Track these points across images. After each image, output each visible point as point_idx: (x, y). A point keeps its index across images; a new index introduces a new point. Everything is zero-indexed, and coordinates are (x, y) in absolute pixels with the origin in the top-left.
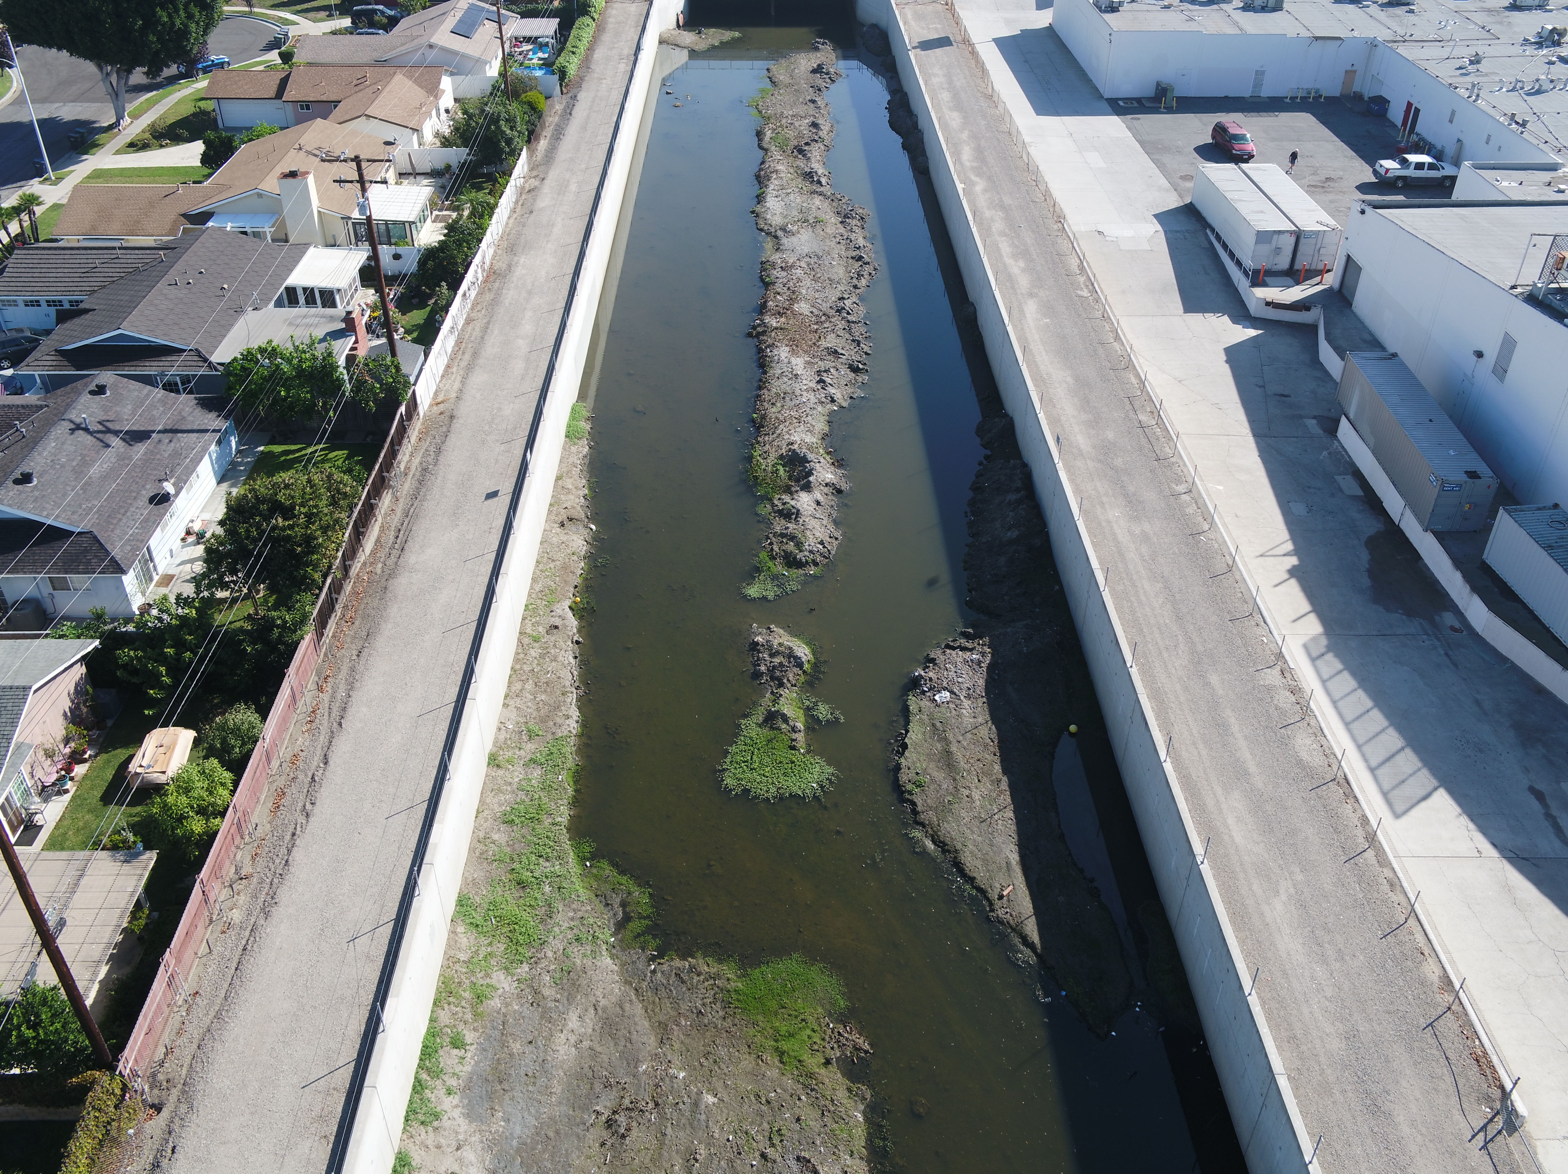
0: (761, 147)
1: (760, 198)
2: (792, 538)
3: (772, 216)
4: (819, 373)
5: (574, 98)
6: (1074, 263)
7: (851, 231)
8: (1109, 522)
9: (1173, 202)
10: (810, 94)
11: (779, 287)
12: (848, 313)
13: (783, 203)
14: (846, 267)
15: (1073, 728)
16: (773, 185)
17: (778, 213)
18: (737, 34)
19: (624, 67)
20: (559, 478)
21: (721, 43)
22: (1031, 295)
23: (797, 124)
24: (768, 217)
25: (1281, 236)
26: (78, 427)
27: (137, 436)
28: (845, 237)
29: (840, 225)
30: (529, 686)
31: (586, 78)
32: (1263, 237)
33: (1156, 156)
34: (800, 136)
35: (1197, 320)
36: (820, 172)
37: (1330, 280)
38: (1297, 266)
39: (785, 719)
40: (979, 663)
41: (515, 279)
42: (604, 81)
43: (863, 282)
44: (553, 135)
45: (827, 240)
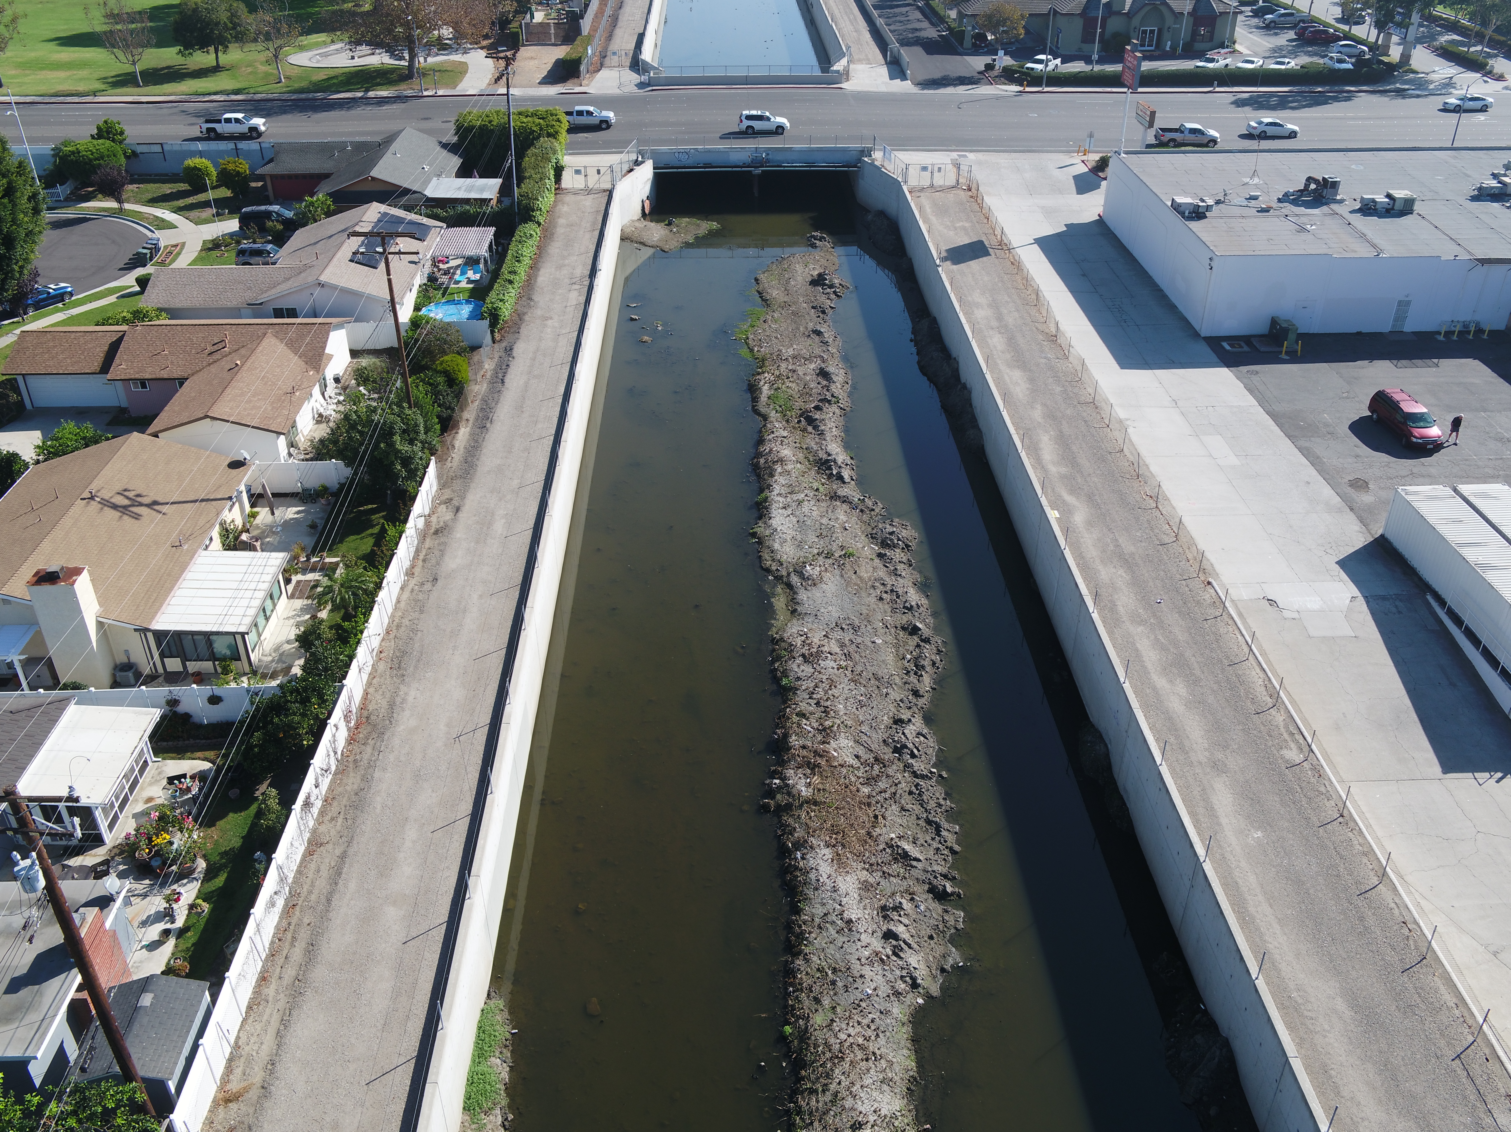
0: (756, 412)
1: (761, 510)
3: (781, 544)
4: (884, 911)
5: (509, 351)
7: (895, 573)
9: (1356, 534)
10: (811, 321)
11: (803, 701)
12: (913, 756)
13: (795, 520)
14: (897, 646)
16: (779, 484)
17: (789, 538)
18: (715, 225)
19: (576, 297)
21: (697, 238)
22: (1216, 767)
23: (801, 371)
24: (776, 546)
28: (889, 588)
29: (877, 561)
31: (526, 318)
33: (1303, 443)
34: (806, 392)
36: (840, 460)
41: (396, 742)
42: (549, 322)
43: (927, 680)
44: (477, 419)
45: (864, 594)
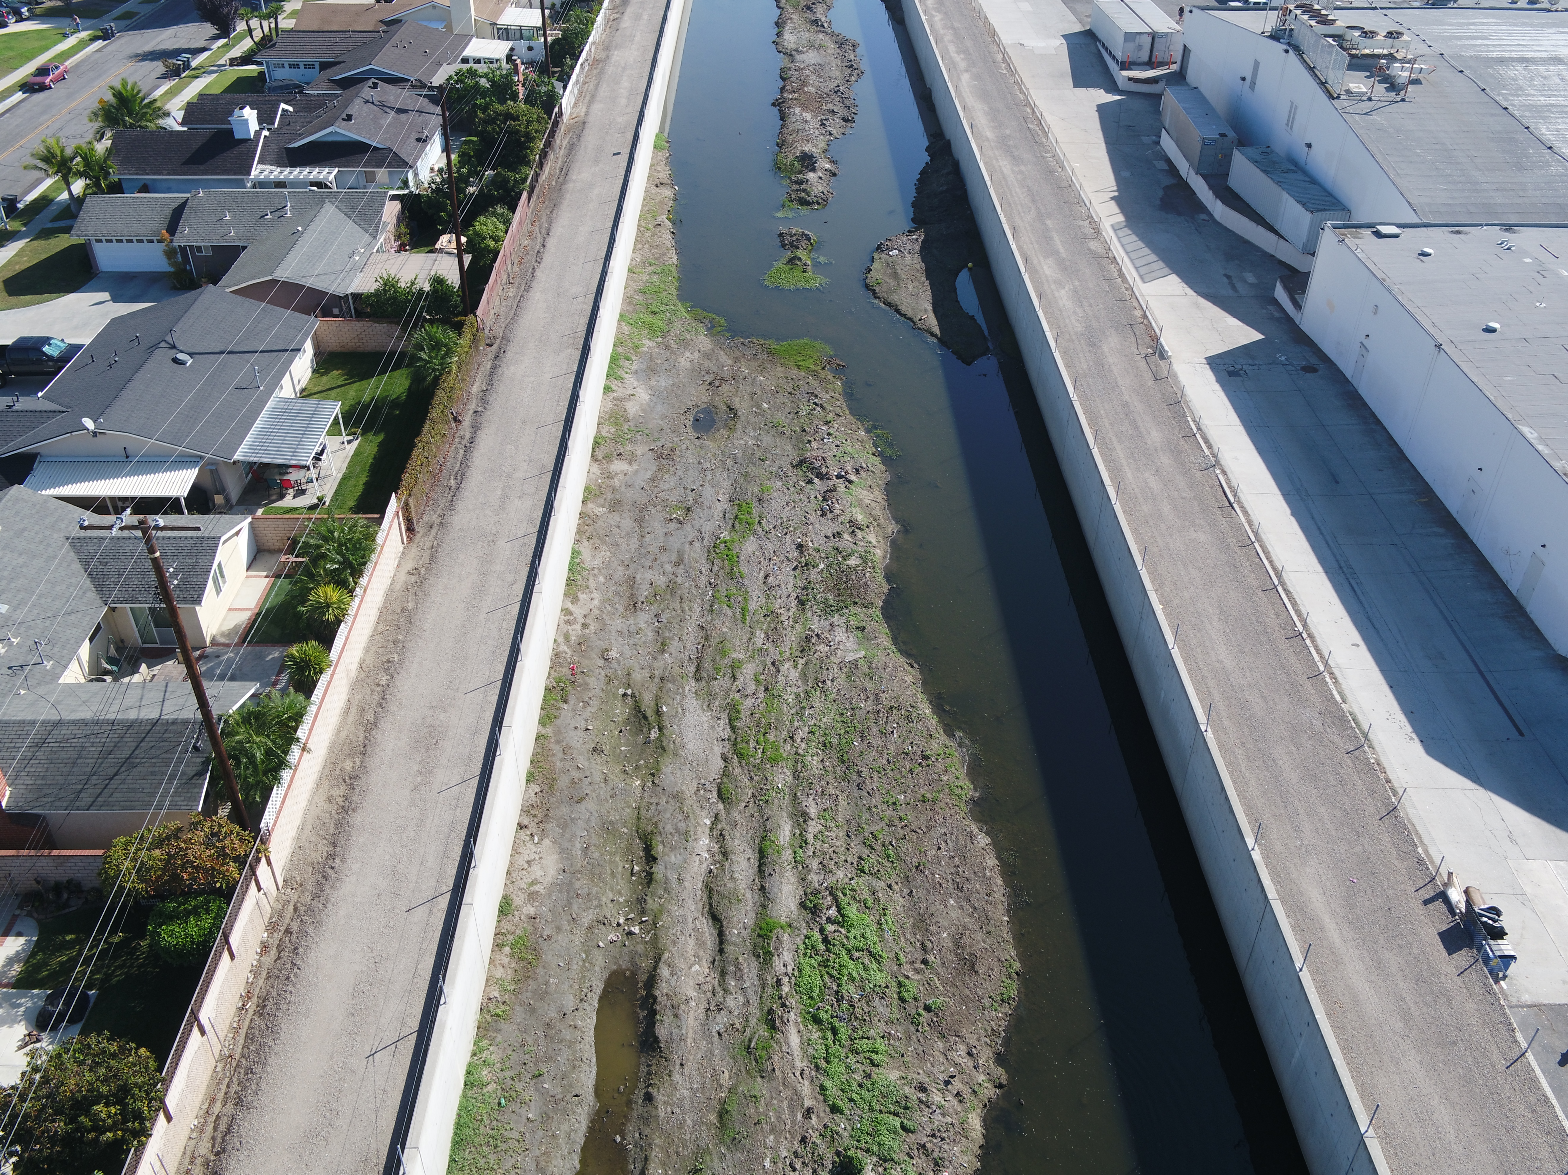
0: (778, 7)
1: (779, 35)
2: (804, 191)
3: (788, 44)
4: (821, 120)
6: (1000, 57)
7: (845, 52)
8: (1000, 166)
9: (1078, 28)
11: (794, 79)
12: (843, 93)
13: (796, 37)
14: (841, 71)
15: (970, 265)
16: (789, 28)
17: (792, 42)
20: (651, 166)
22: (967, 71)
24: (786, 44)
25: (1142, 36)
26: (367, 102)
27: (400, 111)
28: (841, 55)
29: (837, 49)
30: (647, 246)
32: (1130, 37)
33: (1071, 5)
35: (1082, 92)
36: (823, 20)
37: (1174, 67)
38: (1153, 60)
39: (800, 259)
40: (917, 240)
41: (612, 64)
45: (828, 57)
